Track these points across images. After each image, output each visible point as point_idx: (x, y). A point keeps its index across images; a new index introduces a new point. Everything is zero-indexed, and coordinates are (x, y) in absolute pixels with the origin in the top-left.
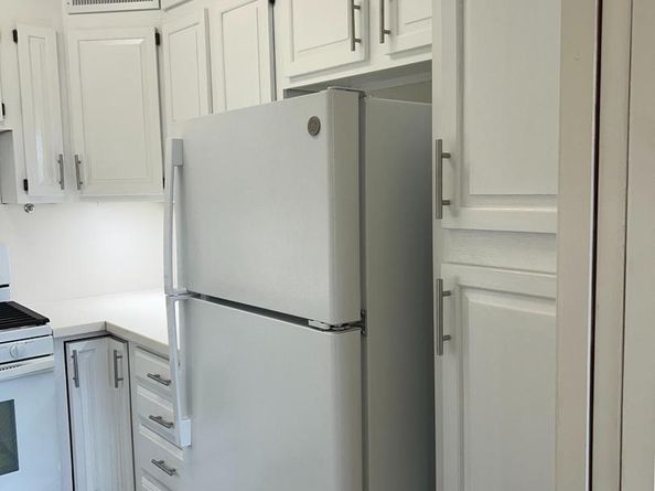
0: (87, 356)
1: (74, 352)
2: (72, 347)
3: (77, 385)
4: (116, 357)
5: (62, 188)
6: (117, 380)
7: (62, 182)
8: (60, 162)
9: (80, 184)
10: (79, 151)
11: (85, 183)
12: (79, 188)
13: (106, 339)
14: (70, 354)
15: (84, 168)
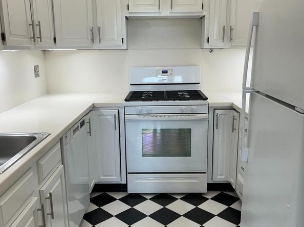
0: (223, 116)
1: (217, 114)
2: (217, 111)
3: (217, 128)
4: (234, 119)
5: (223, 41)
6: (233, 129)
7: (223, 39)
8: (224, 29)
9: (231, 39)
10: (232, 24)
11: (234, 39)
12: (230, 42)
13: (232, 110)
14: (216, 115)
15: (234, 32)
